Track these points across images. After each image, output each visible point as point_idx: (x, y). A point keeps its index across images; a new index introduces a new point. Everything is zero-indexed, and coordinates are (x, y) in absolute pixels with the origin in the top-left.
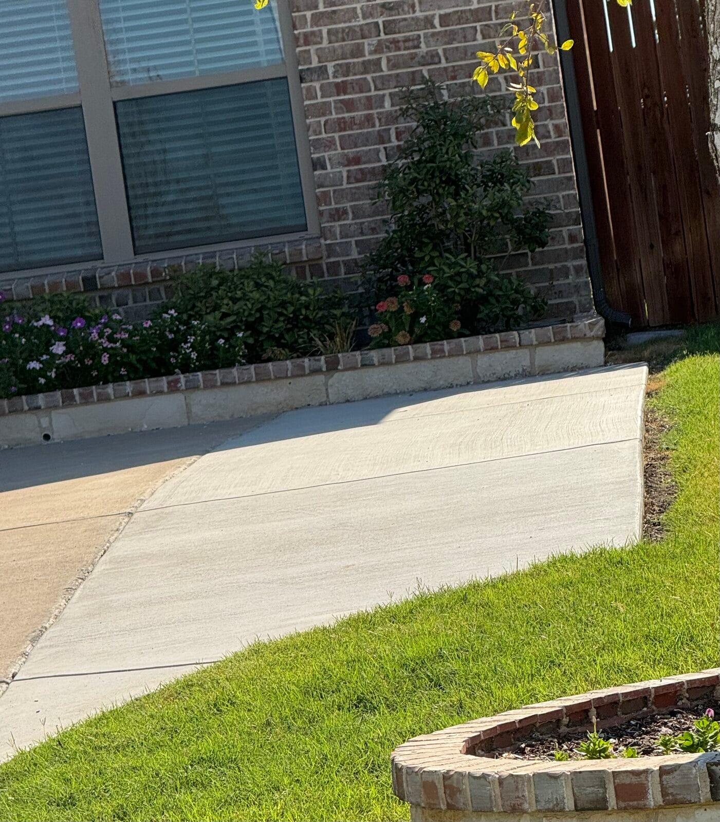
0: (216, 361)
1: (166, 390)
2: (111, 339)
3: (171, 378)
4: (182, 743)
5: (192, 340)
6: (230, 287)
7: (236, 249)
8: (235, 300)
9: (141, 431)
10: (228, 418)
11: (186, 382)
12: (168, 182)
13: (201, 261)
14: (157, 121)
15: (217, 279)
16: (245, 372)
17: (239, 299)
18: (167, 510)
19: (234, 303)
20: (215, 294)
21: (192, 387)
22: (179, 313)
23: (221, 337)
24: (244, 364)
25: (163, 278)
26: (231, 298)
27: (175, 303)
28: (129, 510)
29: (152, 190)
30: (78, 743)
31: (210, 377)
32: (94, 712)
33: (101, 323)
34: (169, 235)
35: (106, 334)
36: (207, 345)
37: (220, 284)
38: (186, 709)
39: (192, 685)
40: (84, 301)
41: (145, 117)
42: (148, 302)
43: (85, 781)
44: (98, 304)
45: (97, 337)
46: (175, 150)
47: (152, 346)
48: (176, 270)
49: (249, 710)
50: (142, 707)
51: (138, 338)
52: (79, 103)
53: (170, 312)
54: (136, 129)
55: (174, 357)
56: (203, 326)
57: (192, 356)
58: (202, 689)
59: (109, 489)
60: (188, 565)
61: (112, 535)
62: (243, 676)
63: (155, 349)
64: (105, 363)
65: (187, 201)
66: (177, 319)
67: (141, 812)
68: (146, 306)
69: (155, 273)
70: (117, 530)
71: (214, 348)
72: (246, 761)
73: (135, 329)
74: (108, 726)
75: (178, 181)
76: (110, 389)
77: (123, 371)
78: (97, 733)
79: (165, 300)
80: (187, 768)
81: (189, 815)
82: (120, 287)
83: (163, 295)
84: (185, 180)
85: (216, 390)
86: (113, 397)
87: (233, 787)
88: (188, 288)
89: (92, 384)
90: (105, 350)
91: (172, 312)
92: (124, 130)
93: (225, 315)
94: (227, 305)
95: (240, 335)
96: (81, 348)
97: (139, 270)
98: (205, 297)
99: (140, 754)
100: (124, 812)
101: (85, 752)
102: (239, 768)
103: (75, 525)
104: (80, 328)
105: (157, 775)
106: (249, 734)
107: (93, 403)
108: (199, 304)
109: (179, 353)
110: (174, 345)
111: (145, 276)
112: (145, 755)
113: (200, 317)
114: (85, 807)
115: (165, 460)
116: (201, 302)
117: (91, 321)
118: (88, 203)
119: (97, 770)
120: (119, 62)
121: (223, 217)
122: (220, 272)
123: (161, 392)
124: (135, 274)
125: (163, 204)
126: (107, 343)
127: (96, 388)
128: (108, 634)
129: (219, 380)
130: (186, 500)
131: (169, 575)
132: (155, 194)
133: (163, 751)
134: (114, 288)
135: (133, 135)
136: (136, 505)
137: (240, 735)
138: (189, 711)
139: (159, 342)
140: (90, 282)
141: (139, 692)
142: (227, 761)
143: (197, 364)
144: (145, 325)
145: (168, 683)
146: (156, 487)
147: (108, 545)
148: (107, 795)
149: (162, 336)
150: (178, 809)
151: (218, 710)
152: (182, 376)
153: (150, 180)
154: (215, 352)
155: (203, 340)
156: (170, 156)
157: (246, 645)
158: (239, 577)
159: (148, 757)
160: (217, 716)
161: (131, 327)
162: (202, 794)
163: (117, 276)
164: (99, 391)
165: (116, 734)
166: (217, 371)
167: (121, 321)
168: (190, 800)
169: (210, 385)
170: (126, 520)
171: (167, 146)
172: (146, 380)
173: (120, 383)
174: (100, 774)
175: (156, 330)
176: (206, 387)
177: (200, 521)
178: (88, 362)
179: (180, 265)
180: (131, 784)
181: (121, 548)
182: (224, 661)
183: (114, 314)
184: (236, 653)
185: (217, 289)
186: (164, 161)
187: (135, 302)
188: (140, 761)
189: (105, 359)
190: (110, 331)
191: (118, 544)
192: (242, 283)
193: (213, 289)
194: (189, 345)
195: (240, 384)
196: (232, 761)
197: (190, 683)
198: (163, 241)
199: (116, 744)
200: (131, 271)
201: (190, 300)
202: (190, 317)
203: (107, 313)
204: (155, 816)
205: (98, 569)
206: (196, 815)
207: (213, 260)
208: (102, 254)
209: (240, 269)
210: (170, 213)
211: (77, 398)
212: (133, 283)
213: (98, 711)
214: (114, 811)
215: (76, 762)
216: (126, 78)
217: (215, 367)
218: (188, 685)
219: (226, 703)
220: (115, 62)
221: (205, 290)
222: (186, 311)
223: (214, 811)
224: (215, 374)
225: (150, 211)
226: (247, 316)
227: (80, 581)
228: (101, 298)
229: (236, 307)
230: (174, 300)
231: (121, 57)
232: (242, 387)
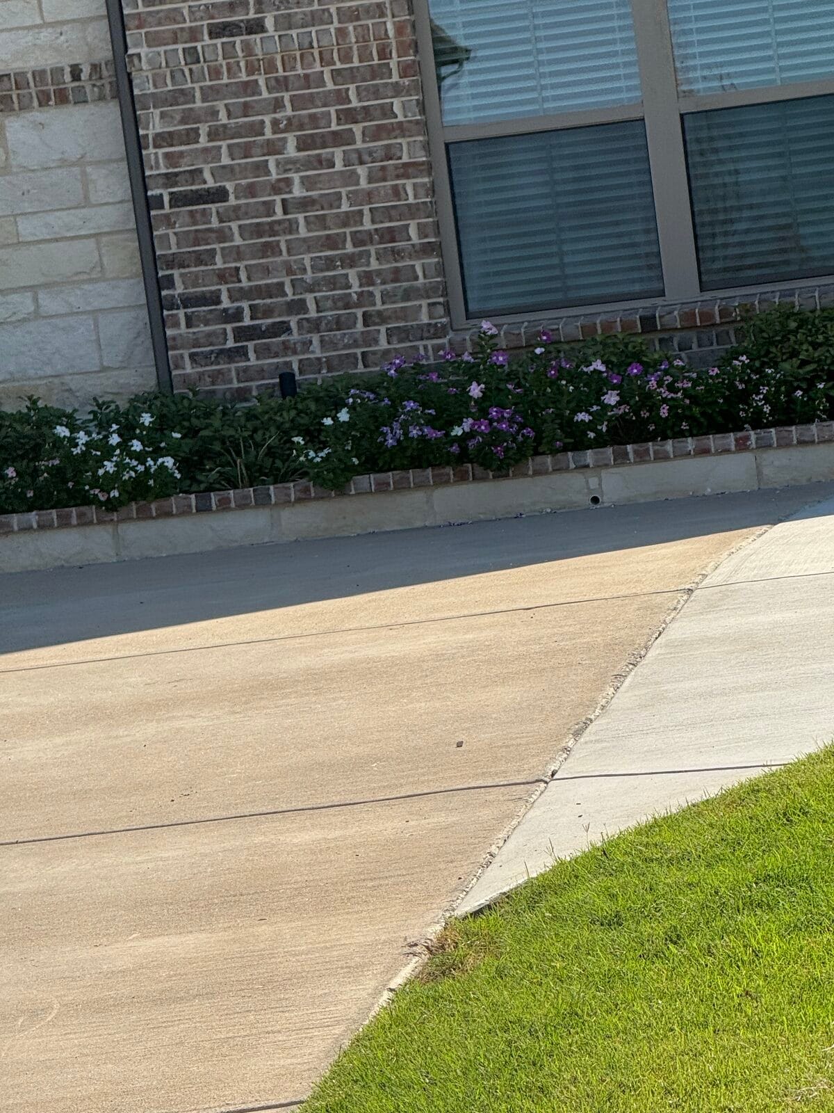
0: (793, 416)
1: (733, 448)
2: (671, 388)
3: (740, 434)
4: (745, 857)
5: (765, 392)
6: (810, 330)
7: (819, 286)
8: (816, 346)
9: (704, 495)
10: (804, 482)
11: (757, 439)
12: (740, 209)
13: (777, 300)
14: (728, 137)
15: (795, 321)
16: (826, 428)
17: (820, 345)
18: (732, 587)
19: (815, 349)
20: (792, 338)
21: (764, 446)
22: (751, 360)
23: (799, 388)
24: (825, 420)
25: (732, 319)
26: (812, 344)
27: (746, 348)
28: (688, 587)
29: (721, 217)
30: (626, 853)
31: (786, 434)
32: (644, 818)
33: (660, 370)
34: (739, 269)
35: (666, 382)
36: (782, 397)
37: (799, 327)
38: (751, 818)
39: (758, 791)
40: (641, 343)
41: (715, 133)
42: (715, 347)
43: (634, 897)
44: (658, 348)
45: (656, 386)
46: (748, 171)
47: (718, 397)
48: (747, 310)
49: (824, 822)
50: (700, 814)
51: (703, 387)
52: (641, 115)
53: (741, 358)
54: (705, 146)
55: (743, 410)
56: (778, 376)
57: (765, 410)
58: (770, 796)
59: (666, 562)
60: (756, 651)
61: (669, 615)
62: (818, 782)
63: (721, 401)
64: (664, 416)
65: (762, 230)
66: (748, 366)
67: (697, 935)
68: (712, 351)
69: (724, 312)
70: (675, 609)
71: (791, 400)
72: (819, 880)
73: (699, 377)
74: (660, 835)
75: (751, 207)
76: (669, 446)
77: (685, 426)
78: (647, 843)
79: (735, 345)
80: (751, 886)
81: (753, 940)
82: (683, 329)
83: (733, 339)
84: (759, 206)
85: (791, 449)
86: (672, 456)
87: (805, 910)
88: (762, 331)
89: (647, 440)
90: (665, 400)
91: (744, 358)
92: (692, 147)
93: (804, 363)
94: (807, 351)
95: (821, 386)
96: (637, 398)
97: (705, 310)
98: (780, 342)
99: (697, 869)
100: (678, 935)
101: (634, 864)
102: (811, 888)
103: (627, 601)
104: (636, 375)
105: (717, 893)
106: (824, 849)
107: (649, 462)
108: (773, 350)
109: (750, 406)
110: (745, 396)
111: (712, 316)
112: (703, 869)
113: (775, 365)
114: (633, 927)
115: (731, 530)
116: (777, 347)
117: (648, 367)
118: (647, 231)
119: (647, 886)
120: (688, 69)
121: (802, 250)
122: (799, 313)
123: (727, 451)
124: (701, 314)
125: (735, 233)
126: (667, 393)
127: (653, 445)
128: (662, 729)
129: (795, 439)
130: (755, 576)
131: (733, 662)
132: (724, 222)
133: (723, 866)
134: (676, 329)
135: (702, 154)
136: (696, 581)
137: (814, 850)
138: (755, 821)
139: (727, 393)
140: (648, 323)
141: (696, 797)
142: (797, 880)
143: (770, 418)
144: (711, 373)
145: (731, 787)
146: (721, 560)
147: (664, 626)
148: (658, 914)
149: (732, 386)
150: (740, 934)
151: (788, 821)
152: (752, 433)
153: (720, 205)
154: (792, 406)
155: (778, 392)
156: (742, 178)
157: (822, 746)
158: (815, 666)
159: (707, 872)
160: (787, 827)
161: (694, 375)
162: (767, 917)
163: (680, 316)
164: (656, 448)
165: (669, 844)
166: (793, 428)
167: (683, 368)
168: (754, 924)
169: (784, 444)
170: (685, 597)
171: (741, 166)
172: (711, 436)
173: (680, 440)
174: (651, 889)
175: (724, 379)
176: (780, 446)
177: (770, 601)
178: (645, 414)
179: (753, 304)
180: (686, 903)
181: (676, 631)
182: (796, 764)
183: (675, 359)
184: (810, 755)
185: (795, 332)
186: (737, 184)
187: (700, 346)
188: (697, 877)
189: (664, 412)
190: (671, 379)
191: (676, 625)
192: (825, 326)
193: (790, 332)
194: (762, 396)
195: (819, 443)
196: (803, 880)
197: (756, 788)
198: (733, 277)
199: (669, 855)
200: (697, 311)
201: (763, 345)
202: (763, 364)
203: (668, 359)
204: (713, 940)
205: (652, 653)
206: (761, 941)
207: (791, 299)
208: (663, 291)
209: (823, 310)
210: (742, 244)
211: (631, 456)
212: (699, 324)
213: (650, 818)
214: (666, 933)
215: (624, 875)
216: (695, 87)
217: (791, 423)
218: (753, 791)
219: (797, 812)
220: (682, 68)
221: (781, 334)
222: (758, 358)
223: (782, 937)
224: (791, 431)
225: (719, 241)
226: (829, 365)
227: (631, 666)
228: (661, 341)
229: (816, 355)
230: (745, 344)
231: (691, 63)
232: (822, 446)
